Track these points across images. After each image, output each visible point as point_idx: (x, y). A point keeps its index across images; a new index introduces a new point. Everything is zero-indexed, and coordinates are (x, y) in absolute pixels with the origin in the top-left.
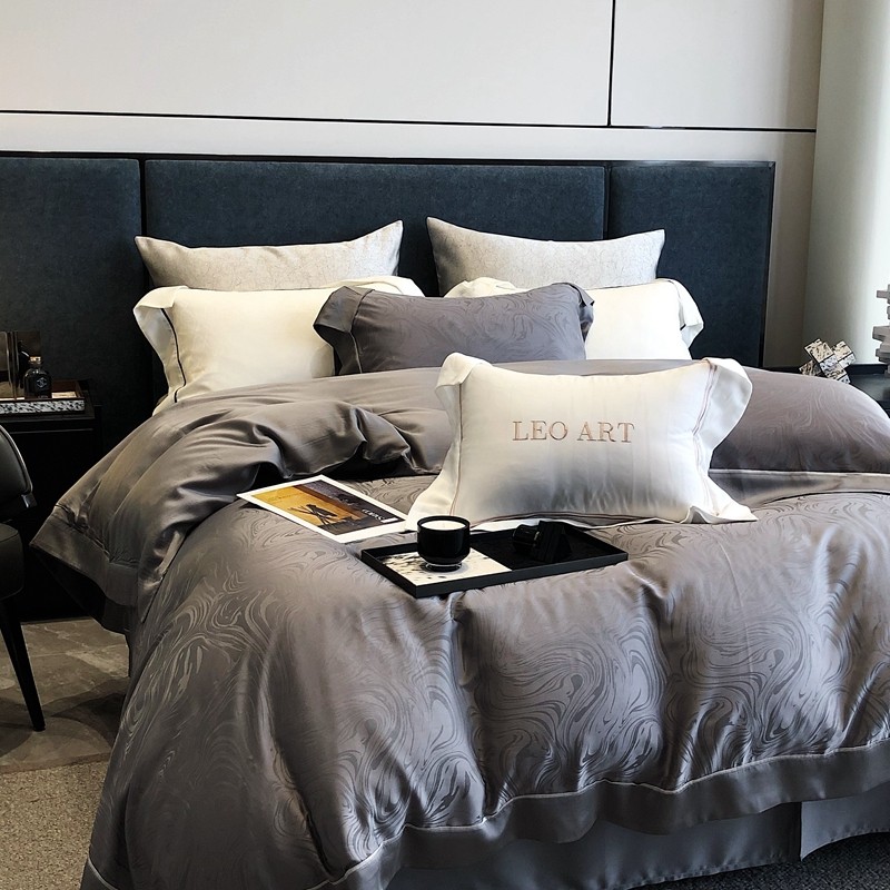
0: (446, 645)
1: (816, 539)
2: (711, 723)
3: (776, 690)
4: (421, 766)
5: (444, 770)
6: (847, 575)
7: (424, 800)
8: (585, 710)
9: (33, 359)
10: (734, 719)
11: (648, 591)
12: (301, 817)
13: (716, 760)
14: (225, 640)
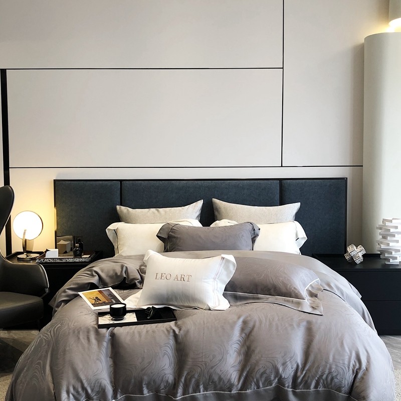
0: (105, 344)
1: (239, 318)
2: (189, 377)
3: (212, 368)
4: (88, 380)
5: (97, 382)
6: (247, 331)
7: (89, 391)
8: (145, 368)
9: (76, 245)
10: (196, 376)
11: (174, 331)
12: (53, 392)
13: (191, 390)
14: (46, 336)
